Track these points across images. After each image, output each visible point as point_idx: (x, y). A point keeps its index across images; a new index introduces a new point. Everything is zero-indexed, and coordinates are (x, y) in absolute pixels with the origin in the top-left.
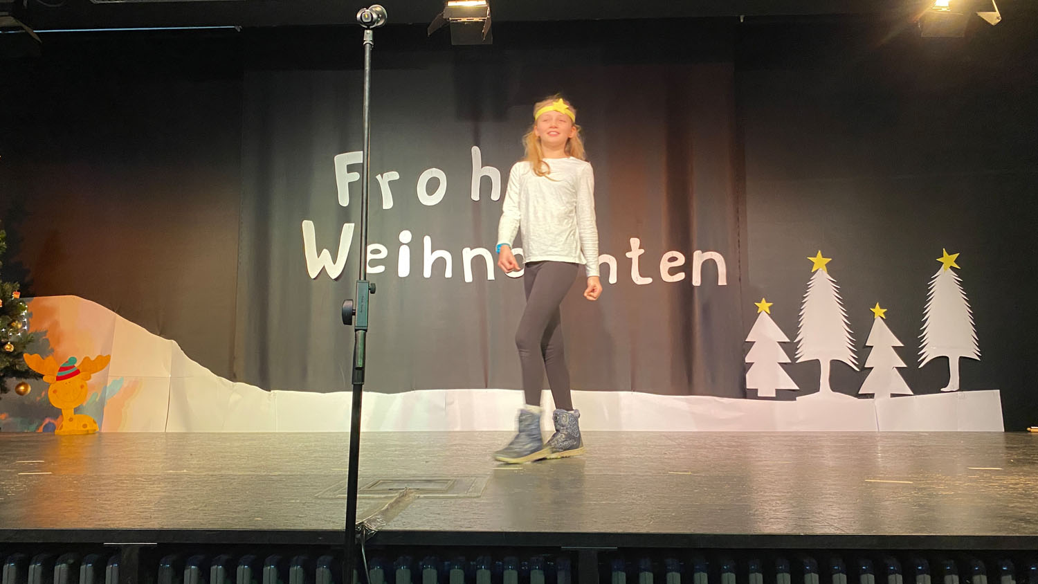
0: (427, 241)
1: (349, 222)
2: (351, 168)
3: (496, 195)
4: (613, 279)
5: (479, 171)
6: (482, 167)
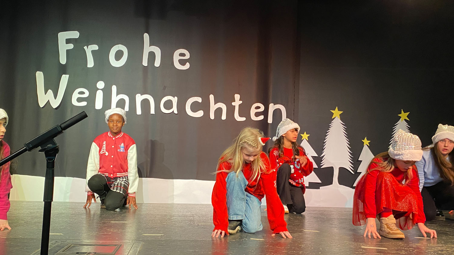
0: (114, 88)
1: (65, 74)
2: (68, 41)
3: (157, 63)
4: (224, 117)
5: (148, 48)
6: (150, 46)
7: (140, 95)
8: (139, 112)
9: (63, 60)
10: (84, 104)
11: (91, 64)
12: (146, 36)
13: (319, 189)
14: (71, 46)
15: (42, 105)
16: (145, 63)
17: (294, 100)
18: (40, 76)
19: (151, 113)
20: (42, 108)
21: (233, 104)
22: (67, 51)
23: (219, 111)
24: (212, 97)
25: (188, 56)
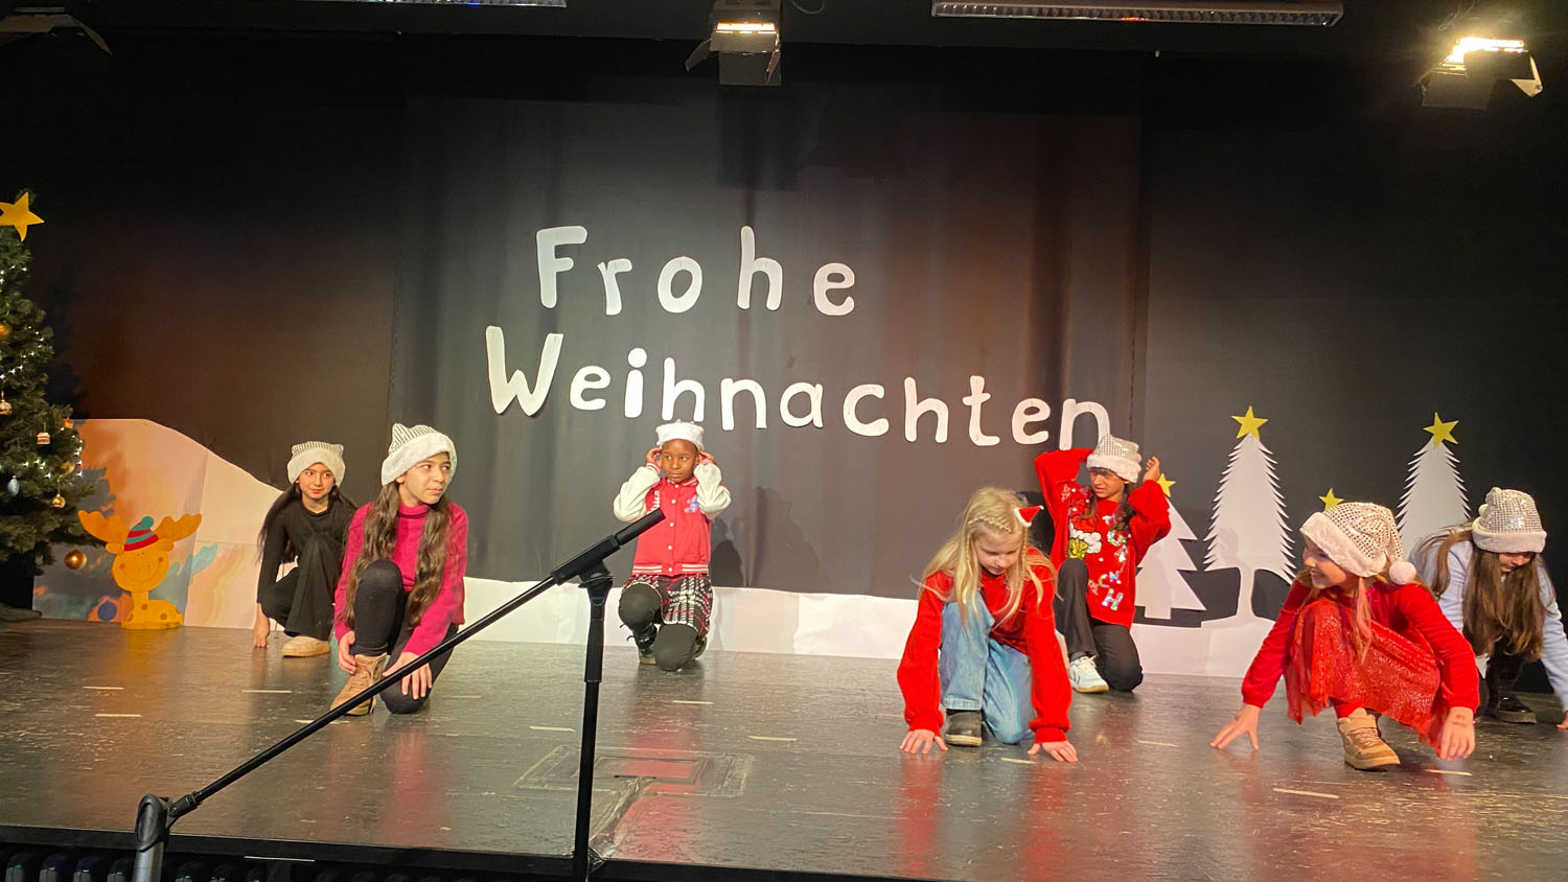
0: (669, 365)
1: (555, 331)
2: (561, 251)
3: (773, 302)
4: (941, 436)
5: (751, 264)
6: (756, 258)
7: (730, 380)
8: (728, 423)
9: (549, 299)
10: (598, 404)
11: (614, 307)
12: (747, 233)
13: (1199, 626)
14: (567, 264)
15: (500, 408)
16: (744, 302)
17: (1132, 389)
18: (495, 337)
19: (758, 426)
20: (502, 414)
21: (966, 401)
22: (559, 275)
23: (928, 421)
24: (910, 385)
25: (849, 280)
